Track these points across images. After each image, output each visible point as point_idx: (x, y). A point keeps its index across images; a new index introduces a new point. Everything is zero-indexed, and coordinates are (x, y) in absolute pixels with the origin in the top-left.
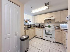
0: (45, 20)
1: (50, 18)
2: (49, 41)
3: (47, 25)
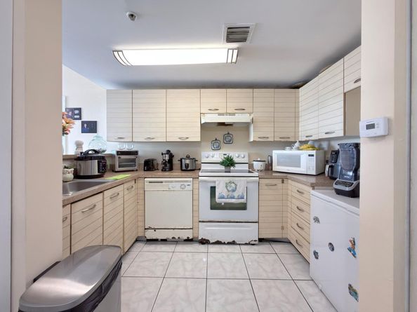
0: (205, 127)
1: (230, 114)
2: (233, 243)
3: (212, 153)
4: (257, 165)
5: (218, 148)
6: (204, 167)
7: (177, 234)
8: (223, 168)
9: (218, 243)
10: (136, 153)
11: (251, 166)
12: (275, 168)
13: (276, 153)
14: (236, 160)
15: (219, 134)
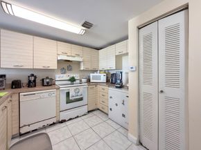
1: (71, 56)
2: (78, 117)
3: (62, 75)
4: (84, 80)
5: (65, 73)
6: (57, 83)
7: (45, 123)
8: (70, 82)
9: (70, 119)
10: (4, 76)
11: (81, 81)
12: (92, 81)
13: (91, 75)
14: (76, 78)
15: (65, 66)
